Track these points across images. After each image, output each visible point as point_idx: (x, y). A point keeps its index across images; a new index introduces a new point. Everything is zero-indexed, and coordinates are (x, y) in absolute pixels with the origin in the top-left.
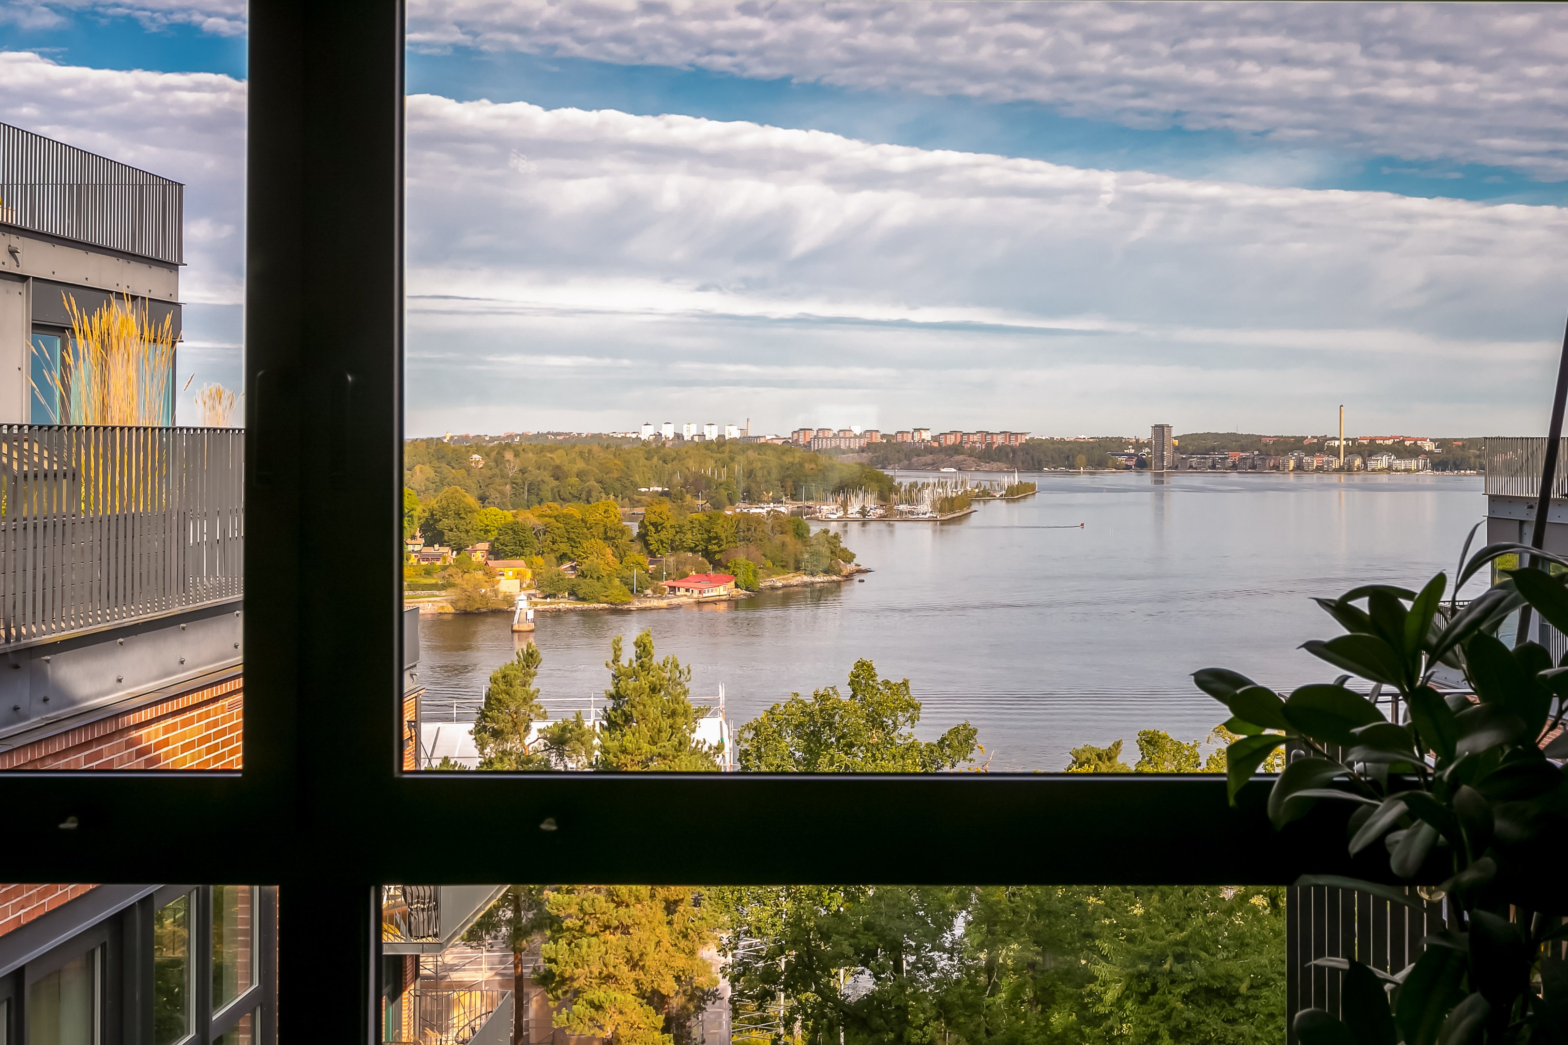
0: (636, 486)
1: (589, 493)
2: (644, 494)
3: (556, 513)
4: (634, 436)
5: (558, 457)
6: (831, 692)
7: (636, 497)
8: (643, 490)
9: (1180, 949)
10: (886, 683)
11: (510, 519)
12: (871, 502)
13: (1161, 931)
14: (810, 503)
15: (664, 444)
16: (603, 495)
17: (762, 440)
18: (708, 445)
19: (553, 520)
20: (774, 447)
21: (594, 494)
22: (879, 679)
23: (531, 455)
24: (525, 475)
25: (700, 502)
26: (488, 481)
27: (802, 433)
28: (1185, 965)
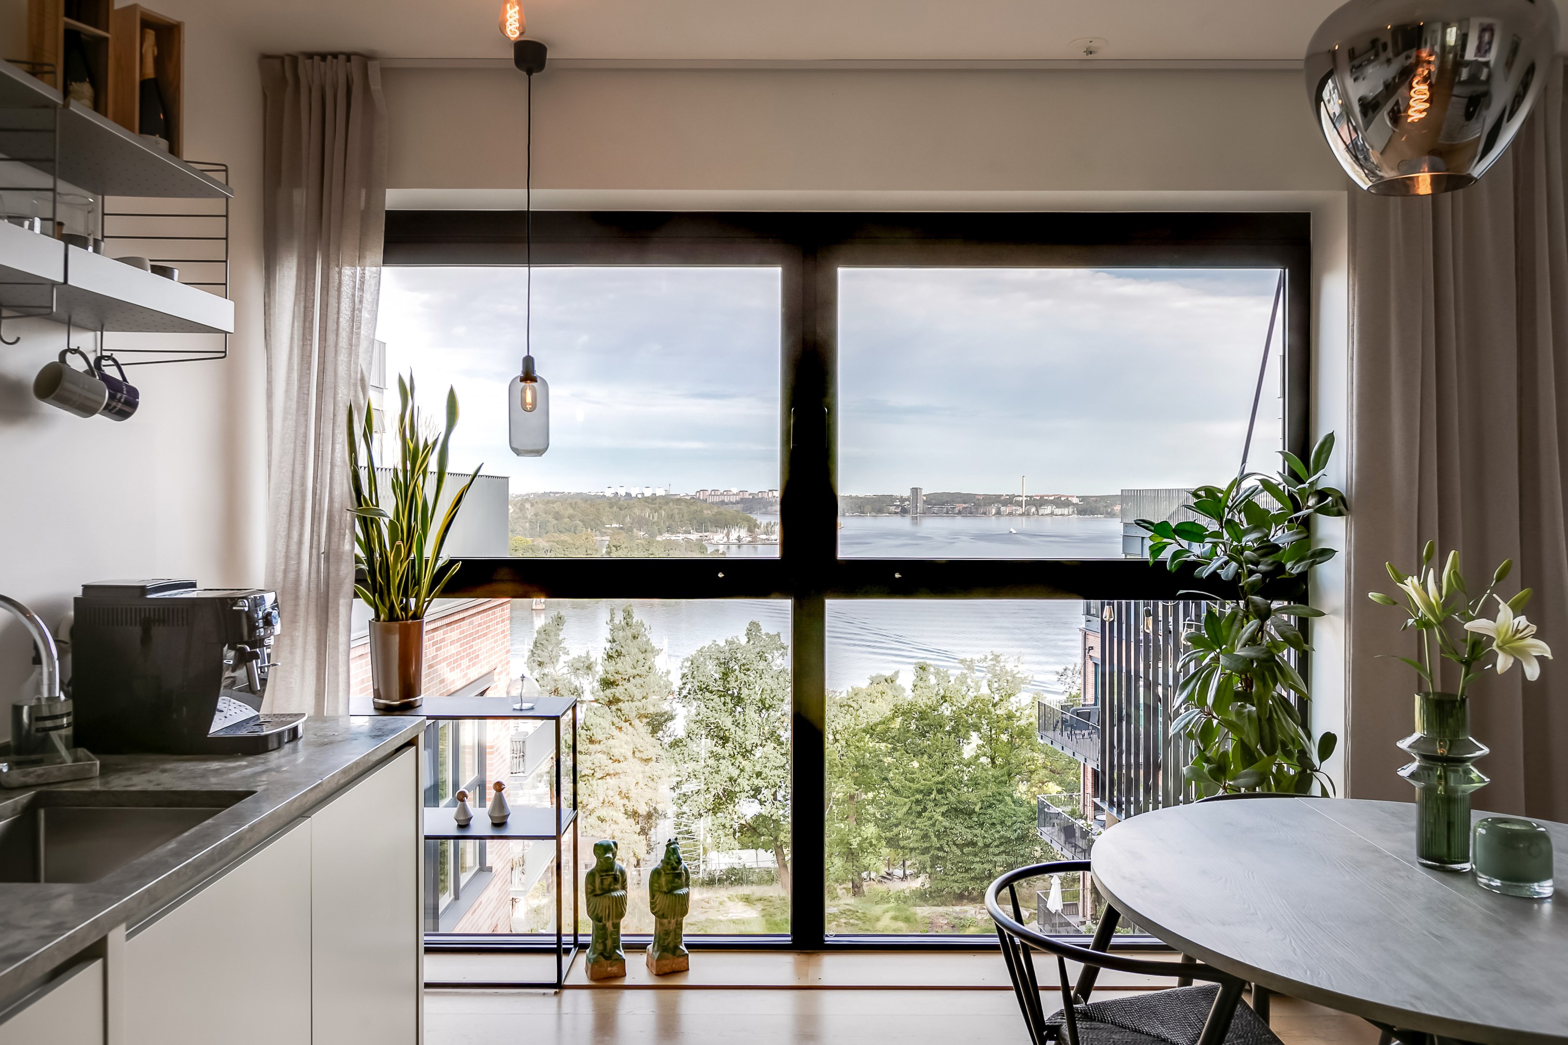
0: (604, 524)
1: (576, 527)
2: (608, 528)
3: (557, 540)
4: (602, 494)
5: (557, 506)
6: (735, 640)
7: (603, 530)
8: (608, 526)
9: (940, 786)
10: (767, 634)
11: (530, 543)
12: (744, 533)
13: (930, 776)
14: (707, 534)
15: (619, 499)
16: (584, 529)
17: (678, 497)
18: (646, 499)
19: (555, 544)
20: (686, 501)
21: (579, 528)
22: (763, 632)
23: (541, 505)
24: (538, 517)
25: (642, 533)
26: (516, 521)
27: (701, 492)
28: (944, 795)
